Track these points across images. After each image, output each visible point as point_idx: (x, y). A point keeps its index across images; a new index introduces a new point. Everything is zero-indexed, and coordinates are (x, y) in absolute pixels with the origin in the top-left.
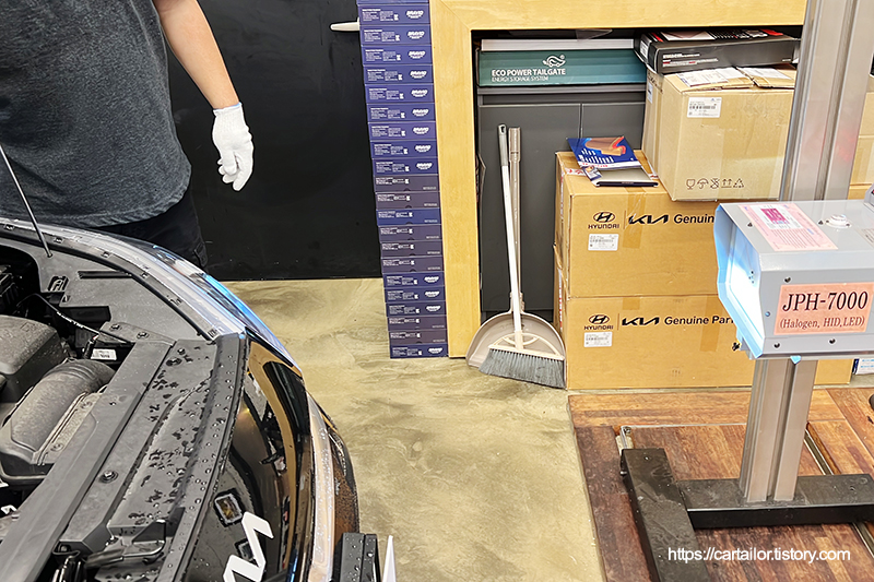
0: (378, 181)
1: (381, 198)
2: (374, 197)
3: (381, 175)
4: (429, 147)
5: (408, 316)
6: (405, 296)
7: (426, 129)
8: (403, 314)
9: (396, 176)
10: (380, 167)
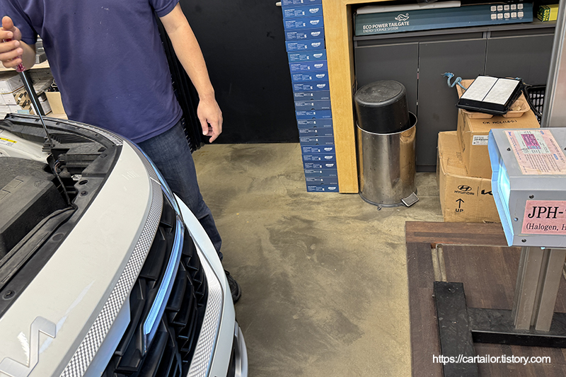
0: (296, 95)
1: (297, 104)
2: (294, 104)
3: (298, 92)
4: (323, 75)
5: (315, 169)
6: (314, 159)
7: (322, 65)
8: (312, 168)
9: (306, 92)
10: (296, 87)
